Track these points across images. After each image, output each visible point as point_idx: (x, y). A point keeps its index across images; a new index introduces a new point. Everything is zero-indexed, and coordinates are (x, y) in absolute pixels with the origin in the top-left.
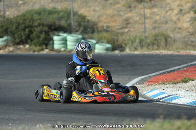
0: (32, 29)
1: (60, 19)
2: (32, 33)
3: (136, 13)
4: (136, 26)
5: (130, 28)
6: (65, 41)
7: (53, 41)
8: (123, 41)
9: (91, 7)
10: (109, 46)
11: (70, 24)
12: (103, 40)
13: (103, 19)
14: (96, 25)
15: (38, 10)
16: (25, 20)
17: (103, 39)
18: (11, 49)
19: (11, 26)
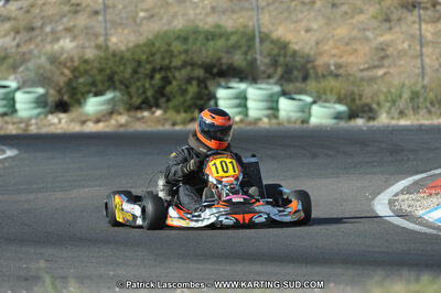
0: (170, 75)
1: (230, 50)
2: (170, 83)
3: (402, 33)
4: (402, 62)
5: (390, 66)
6: (242, 99)
7: (216, 99)
8: (372, 98)
9: (301, 21)
10: (341, 108)
11: (254, 60)
12: (329, 96)
13: (326, 48)
14: (313, 62)
15: (180, 30)
16: (153, 55)
17: (328, 93)
18: (123, 119)
19: (122, 68)
